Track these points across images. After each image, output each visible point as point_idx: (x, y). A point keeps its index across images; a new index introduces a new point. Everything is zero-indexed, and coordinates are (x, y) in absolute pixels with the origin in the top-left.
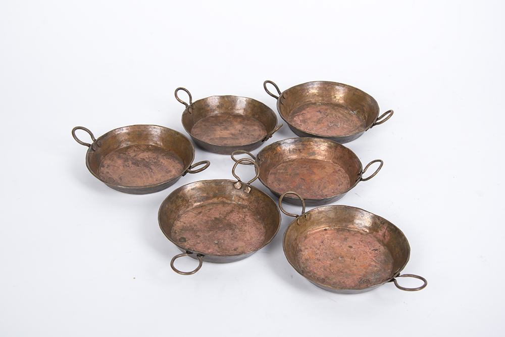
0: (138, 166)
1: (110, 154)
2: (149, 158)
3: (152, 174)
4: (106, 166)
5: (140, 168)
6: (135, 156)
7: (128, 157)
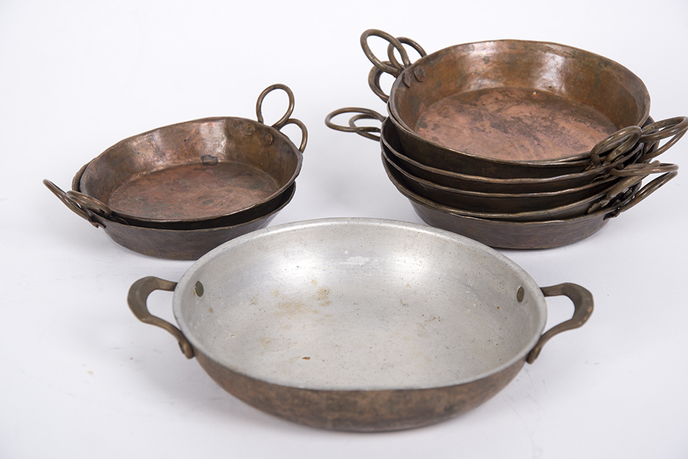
0: (506, 132)
1: (440, 102)
2: (532, 117)
3: (541, 150)
4: (431, 126)
5: (510, 135)
6: (498, 111)
7: (482, 112)
